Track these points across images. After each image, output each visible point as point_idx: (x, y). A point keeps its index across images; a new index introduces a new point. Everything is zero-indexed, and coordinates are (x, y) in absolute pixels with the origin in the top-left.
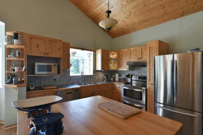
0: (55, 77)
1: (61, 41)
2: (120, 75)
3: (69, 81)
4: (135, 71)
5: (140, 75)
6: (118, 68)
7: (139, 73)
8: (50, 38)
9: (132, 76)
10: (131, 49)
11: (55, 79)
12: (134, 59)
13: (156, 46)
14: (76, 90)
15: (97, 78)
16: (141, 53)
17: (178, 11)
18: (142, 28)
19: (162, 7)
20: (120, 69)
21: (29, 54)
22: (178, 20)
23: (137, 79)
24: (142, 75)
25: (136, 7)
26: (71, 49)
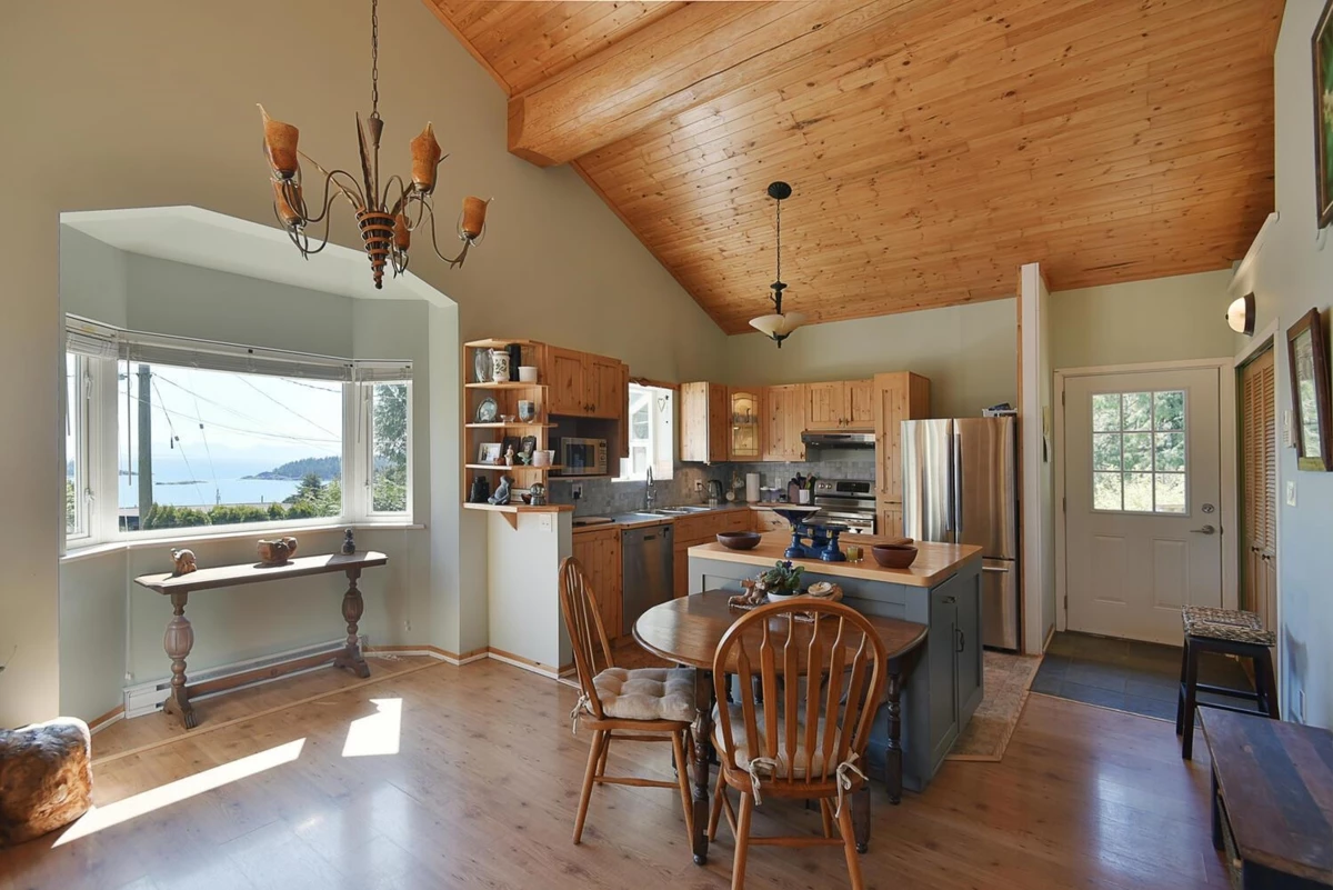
0: (575, 489)
1: (619, 362)
2: (762, 481)
3: (608, 503)
4: (822, 464)
5: (839, 477)
6: (761, 452)
7: (839, 469)
8: (595, 357)
9: (813, 480)
10: (815, 386)
11: (576, 493)
12: (824, 423)
13: (900, 387)
14: (667, 529)
15: (684, 491)
16: (848, 405)
17: (960, 289)
18: (848, 316)
19: (916, 273)
20: (766, 458)
21: (554, 412)
22: (957, 308)
23: (834, 491)
24: (849, 477)
25: (840, 261)
26: (631, 385)
